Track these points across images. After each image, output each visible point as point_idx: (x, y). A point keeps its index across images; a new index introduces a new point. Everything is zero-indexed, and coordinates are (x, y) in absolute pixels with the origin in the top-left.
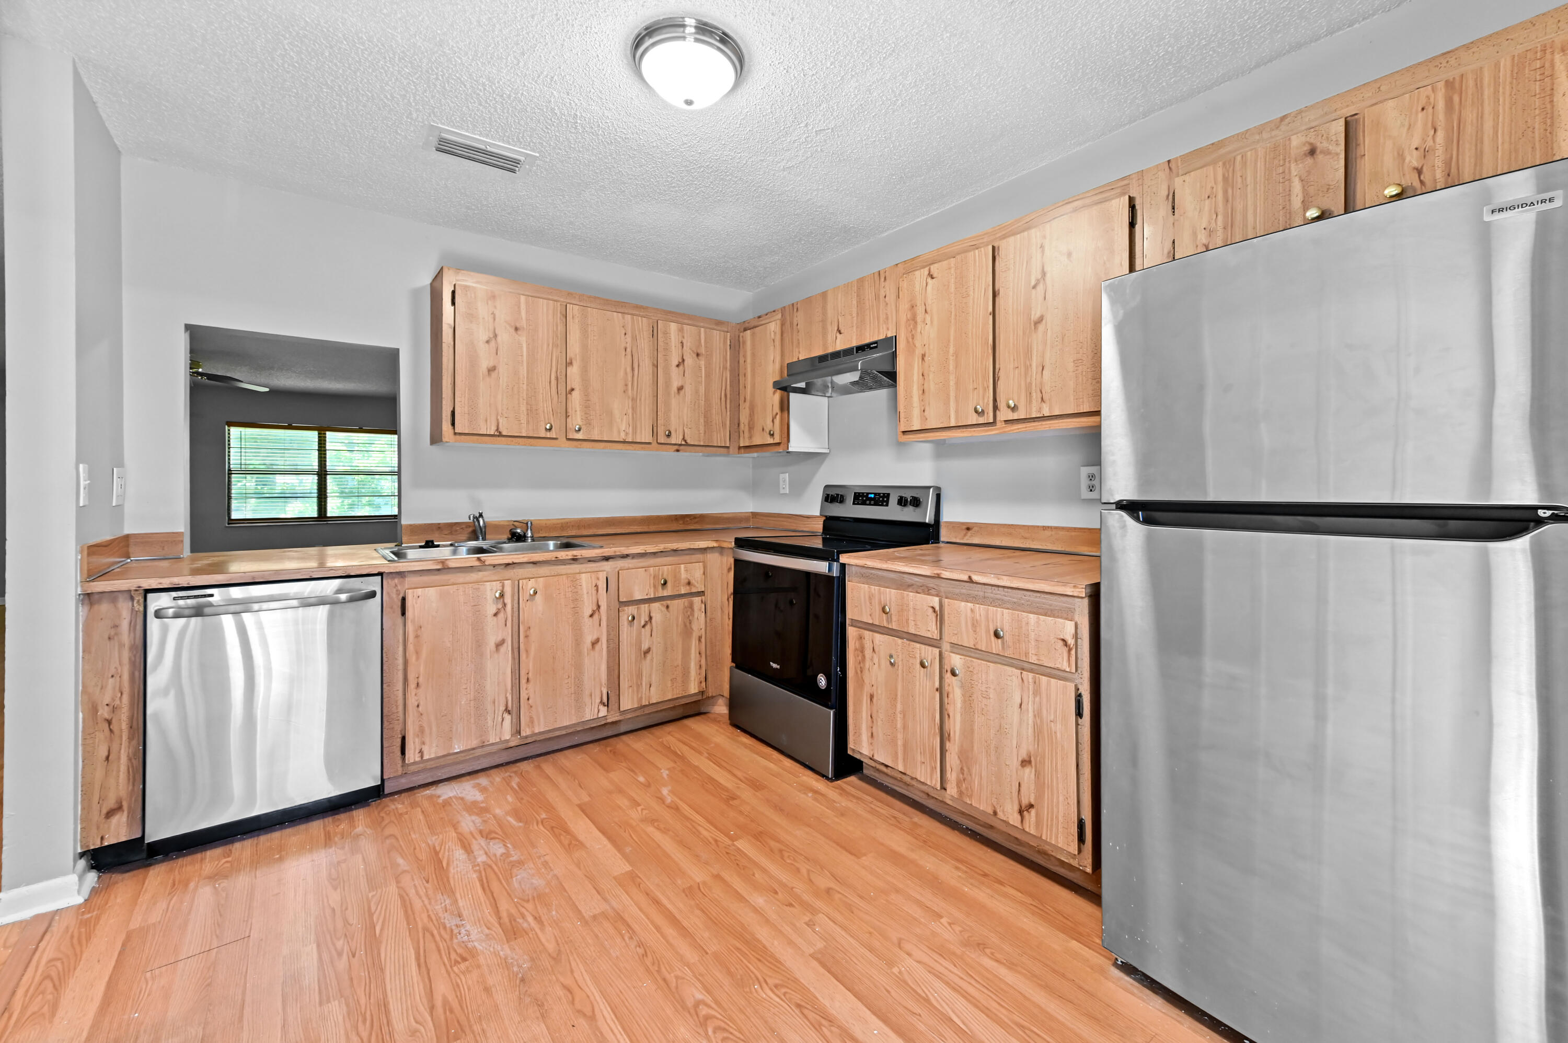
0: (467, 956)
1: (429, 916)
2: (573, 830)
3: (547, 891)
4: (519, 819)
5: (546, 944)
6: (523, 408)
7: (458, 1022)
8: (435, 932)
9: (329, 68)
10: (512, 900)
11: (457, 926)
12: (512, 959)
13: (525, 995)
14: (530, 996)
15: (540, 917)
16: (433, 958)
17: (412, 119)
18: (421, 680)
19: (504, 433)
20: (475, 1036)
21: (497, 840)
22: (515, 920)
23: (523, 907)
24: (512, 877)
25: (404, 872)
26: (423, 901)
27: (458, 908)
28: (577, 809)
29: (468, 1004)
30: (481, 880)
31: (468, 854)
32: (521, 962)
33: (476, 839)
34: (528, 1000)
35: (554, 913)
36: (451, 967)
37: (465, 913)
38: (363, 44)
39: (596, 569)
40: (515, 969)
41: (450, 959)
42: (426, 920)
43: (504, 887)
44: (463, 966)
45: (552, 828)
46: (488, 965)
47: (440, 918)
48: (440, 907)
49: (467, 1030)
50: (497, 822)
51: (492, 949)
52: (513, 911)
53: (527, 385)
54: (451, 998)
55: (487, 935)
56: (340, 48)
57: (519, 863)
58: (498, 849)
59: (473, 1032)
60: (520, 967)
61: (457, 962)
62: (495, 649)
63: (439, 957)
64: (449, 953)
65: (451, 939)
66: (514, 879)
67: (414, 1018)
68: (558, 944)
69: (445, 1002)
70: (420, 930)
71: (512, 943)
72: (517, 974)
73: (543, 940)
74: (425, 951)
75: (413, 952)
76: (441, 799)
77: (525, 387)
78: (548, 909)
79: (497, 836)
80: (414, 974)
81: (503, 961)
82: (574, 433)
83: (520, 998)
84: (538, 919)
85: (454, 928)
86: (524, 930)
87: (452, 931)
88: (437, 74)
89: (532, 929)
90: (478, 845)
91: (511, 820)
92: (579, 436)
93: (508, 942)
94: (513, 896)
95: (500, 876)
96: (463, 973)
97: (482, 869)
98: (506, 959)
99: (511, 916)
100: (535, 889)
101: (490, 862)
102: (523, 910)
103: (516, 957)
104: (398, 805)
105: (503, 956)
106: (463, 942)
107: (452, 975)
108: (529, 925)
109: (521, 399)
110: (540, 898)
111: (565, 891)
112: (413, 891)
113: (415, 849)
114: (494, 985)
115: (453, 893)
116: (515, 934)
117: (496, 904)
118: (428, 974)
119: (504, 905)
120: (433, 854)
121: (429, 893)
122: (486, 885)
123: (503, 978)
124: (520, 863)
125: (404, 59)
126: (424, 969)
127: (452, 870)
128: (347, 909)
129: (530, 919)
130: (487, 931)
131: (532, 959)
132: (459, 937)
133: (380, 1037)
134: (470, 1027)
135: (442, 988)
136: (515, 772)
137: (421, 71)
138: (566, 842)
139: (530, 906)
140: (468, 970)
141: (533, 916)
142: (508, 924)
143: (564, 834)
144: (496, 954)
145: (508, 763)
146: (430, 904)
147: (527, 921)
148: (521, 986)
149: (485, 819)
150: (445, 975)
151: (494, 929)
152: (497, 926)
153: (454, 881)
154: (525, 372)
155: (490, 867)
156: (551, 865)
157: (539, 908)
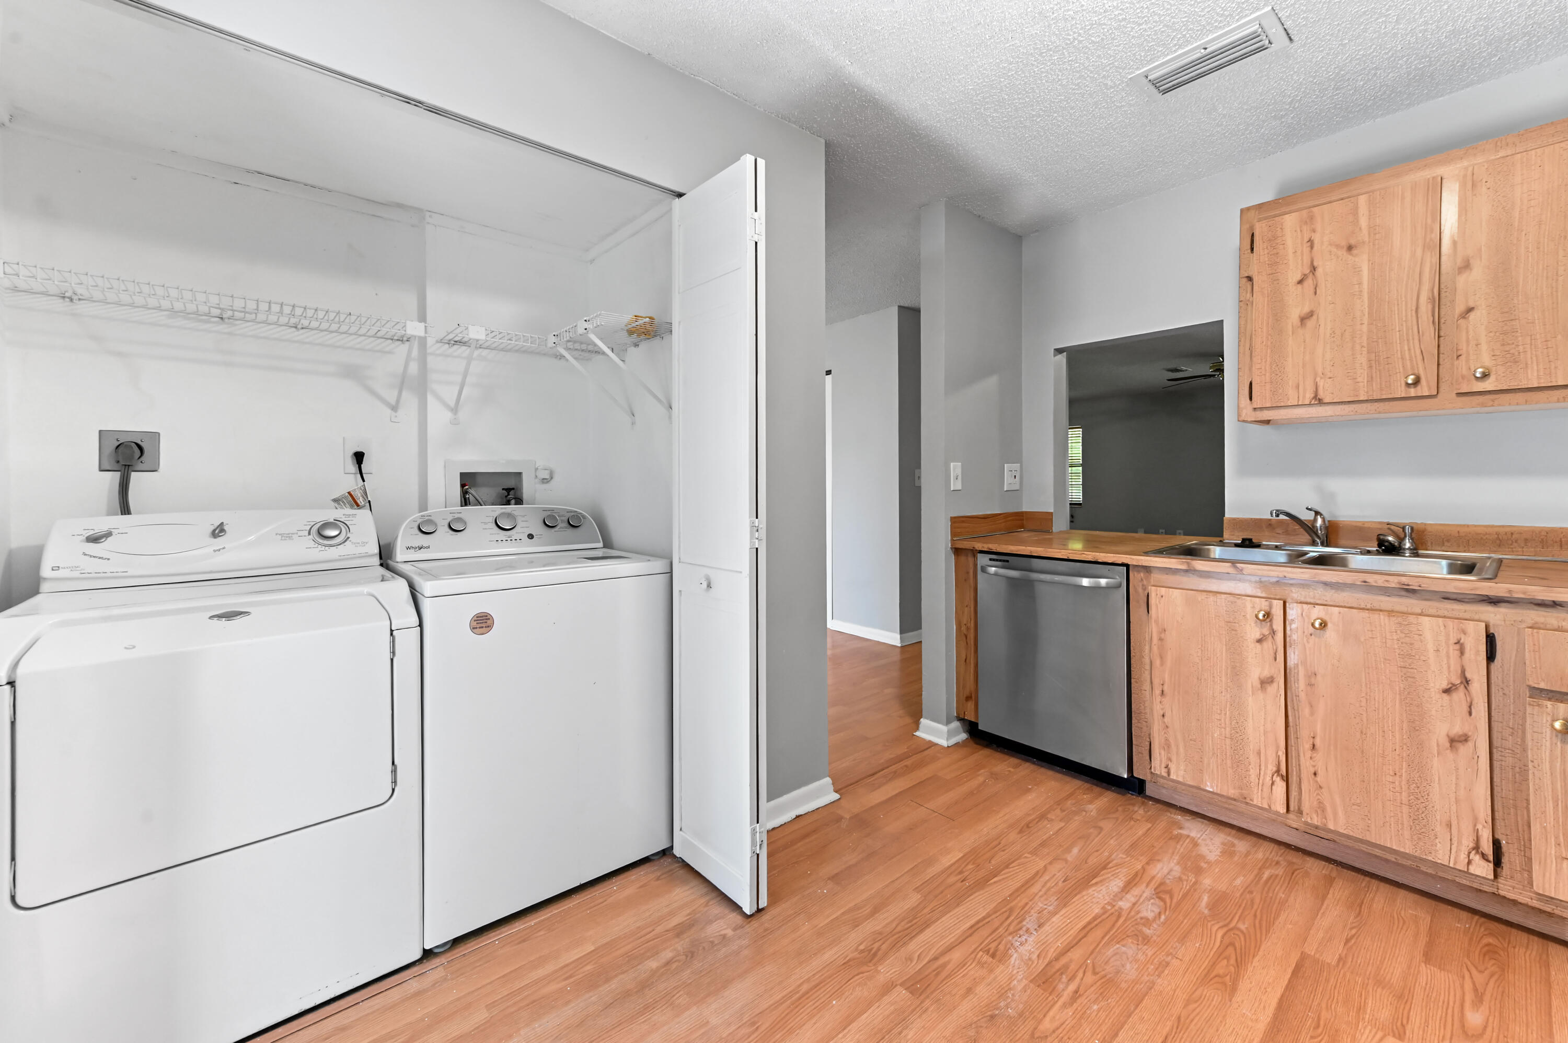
0: (998, 955)
1: (1027, 904)
2: (1250, 969)
3: (1124, 985)
4: (1213, 906)
5: (1048, 1019)
6: (1362, 359)
7: (929, 985)
8: (1012, 918)
9: (1020, 103)
10: (1088, 959)
11: (1028, 930)
12: (1013, 995)
13: (977, 1027)
14: (977, 1032)
15: (1080, 996)
16: (984, 932)
17: (1111, 87)
18: (1166, 688)
19: (1326, 400)
20: (918, 1006)
21: (1162, 904)
22: (1062, 974)
23: (1084, 972)
24: (1118, 943)
25: (1066, 861)
26: (1040, 890)
27: (1048, 920)
28: (1294, 958)
29: (948, 984)
30: (1095, 919)
31: (1122, 891)
32: (1013, 1005)
33: (1147, 886)
34: (972, 1033)
35: (1095, 1007)
36: (980, 950)
37: (1047, 928)
38: (1010, 70)
39: (1462, 615)
40: (1002, 1004)
41: (989, 944)
42: (1020, 905)
43: (1100, 942)
44: (986, 958)
45: (1232, 944)
46: (996, 977)
47: (1029, 912)
48: (1041, 905)
49: (922, 997)
50: (1189, 890)
51: (1015, 972)
52: (1073, 967)
53: (1370, 324)
54: (950, 967)
55: (1030, 959)
56: (1005, 85)
57: (1144, 939)
58: (1149, 910)
59: (922, 1002)
60: (1007, 1006)
61: (988, 951)
62: (1259, 686)
63: (986, 936)
64: (995, 940)
65: (1011, 934)
66: (1118, 946)
67: (921, 953)
68: (1054, 1031)
69: (944, 966)
70: (1008, 907)
71: (1032, 985)
72: (997, 1009)
73: (1051, 1013)
74: (989, 922)
75: (984, 914)
76: (1180, 831)
77: (1365, 328)
78: (1097, 998)
79: (1168, 901)
80: (964, 927)
81: (1006, 989)
82: (1474, 382)
83: (971, 1025)
84: (1076, 994)
85: (1024, 929)
86: (1054, 988)
87: (1021, 929)
88: (1074, 39)
89: (1059, 996)
90: (1143, 891)
91: (1205, 898)
92: (1488, 385)
93: (1031, 981)
94: (1093, 956)
95: (1114, 930)
96: (979, 962)
97: (1110, 912)
98: (1010, 989)
99: (1066, 967)
100: (1118, 972)
101: (1124, 914)
102: (1080, 974)
103: (1017, 997)
104: (1139, 810)
105: (1012, 985)
106: (1012, 944)
107: (973, 956)
108: (1063, 990)
109: (1358, 347)
110: (1108, 984)
111: (1137, 1006)
112: (1047, 878)
113: (1097, 851)
114: (976, 994)
115: (1065, 905)
116: (1044, 983)
117: (1072, 947)
118: (967, 937)
119: (1076, 955)
120: (1102, 865)
121: (1052, 890)
122: (1093, 925)
123: (987, 998)
124: (1146, 940)
125: (1043, 53)
126: (970, 931)
127: (1090, 891)
128: (1003, 851)
129: (1072, 987)
130: (1034, 957)
131: (1021, 1015)
132: (1016, 938)
133: (899, 939)
134: (928, 997)
135: (956, 956)
136: (1291, 863)
137: (1064, 48)
138: (1220, 969)
139: (1089, 978)
140: (981, 965)
141: (1078, 988)
142: (1054, 970)
143: (1233, 961)
144: (1011, 979)
145: (1297, 849)
146: (1041, 897)
147: (1068, 984)
148: (985, 1019)
149: (1184, 877)
150: (971, 950)
151: (1040, 961)
152: (1046, 961)
153: (1077, 900)
154: (1366, 305)
155: (1119, 916)
156: (1166, 972)
157: (1093, 989)
